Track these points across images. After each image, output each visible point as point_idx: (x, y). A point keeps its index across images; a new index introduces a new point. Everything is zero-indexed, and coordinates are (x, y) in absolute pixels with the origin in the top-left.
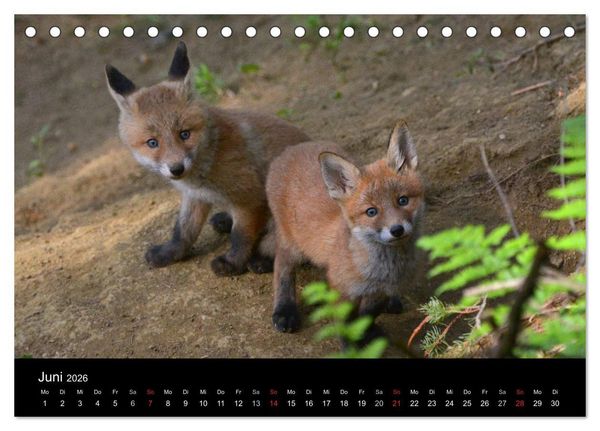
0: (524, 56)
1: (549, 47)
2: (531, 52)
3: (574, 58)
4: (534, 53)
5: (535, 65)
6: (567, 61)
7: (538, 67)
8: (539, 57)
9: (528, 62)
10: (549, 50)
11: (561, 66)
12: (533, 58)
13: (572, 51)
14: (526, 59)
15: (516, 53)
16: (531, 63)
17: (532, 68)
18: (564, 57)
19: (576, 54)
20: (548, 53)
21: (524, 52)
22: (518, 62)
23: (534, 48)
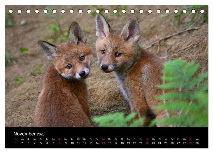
0: (153, 45)
1: (165, 41)
2: (157, 43)
3: (176, 46)
4: (158, 44)
5: (158, 50)
6: (173, 48)
7: (160, 51)
8: (161, 46)
9: (155, 48)
10: (165, 43)
11: (170, 50)
12: (157, 46)
13: (176, 43)
14: (154, 47)
15: (150, 44)
16: (156, 48)
17: (157, 51)
18: (172, 46)
19: (178, 44)
20: (165, 44)
21: (153, 43)
22: (150, 48)
23: (158, 42)
